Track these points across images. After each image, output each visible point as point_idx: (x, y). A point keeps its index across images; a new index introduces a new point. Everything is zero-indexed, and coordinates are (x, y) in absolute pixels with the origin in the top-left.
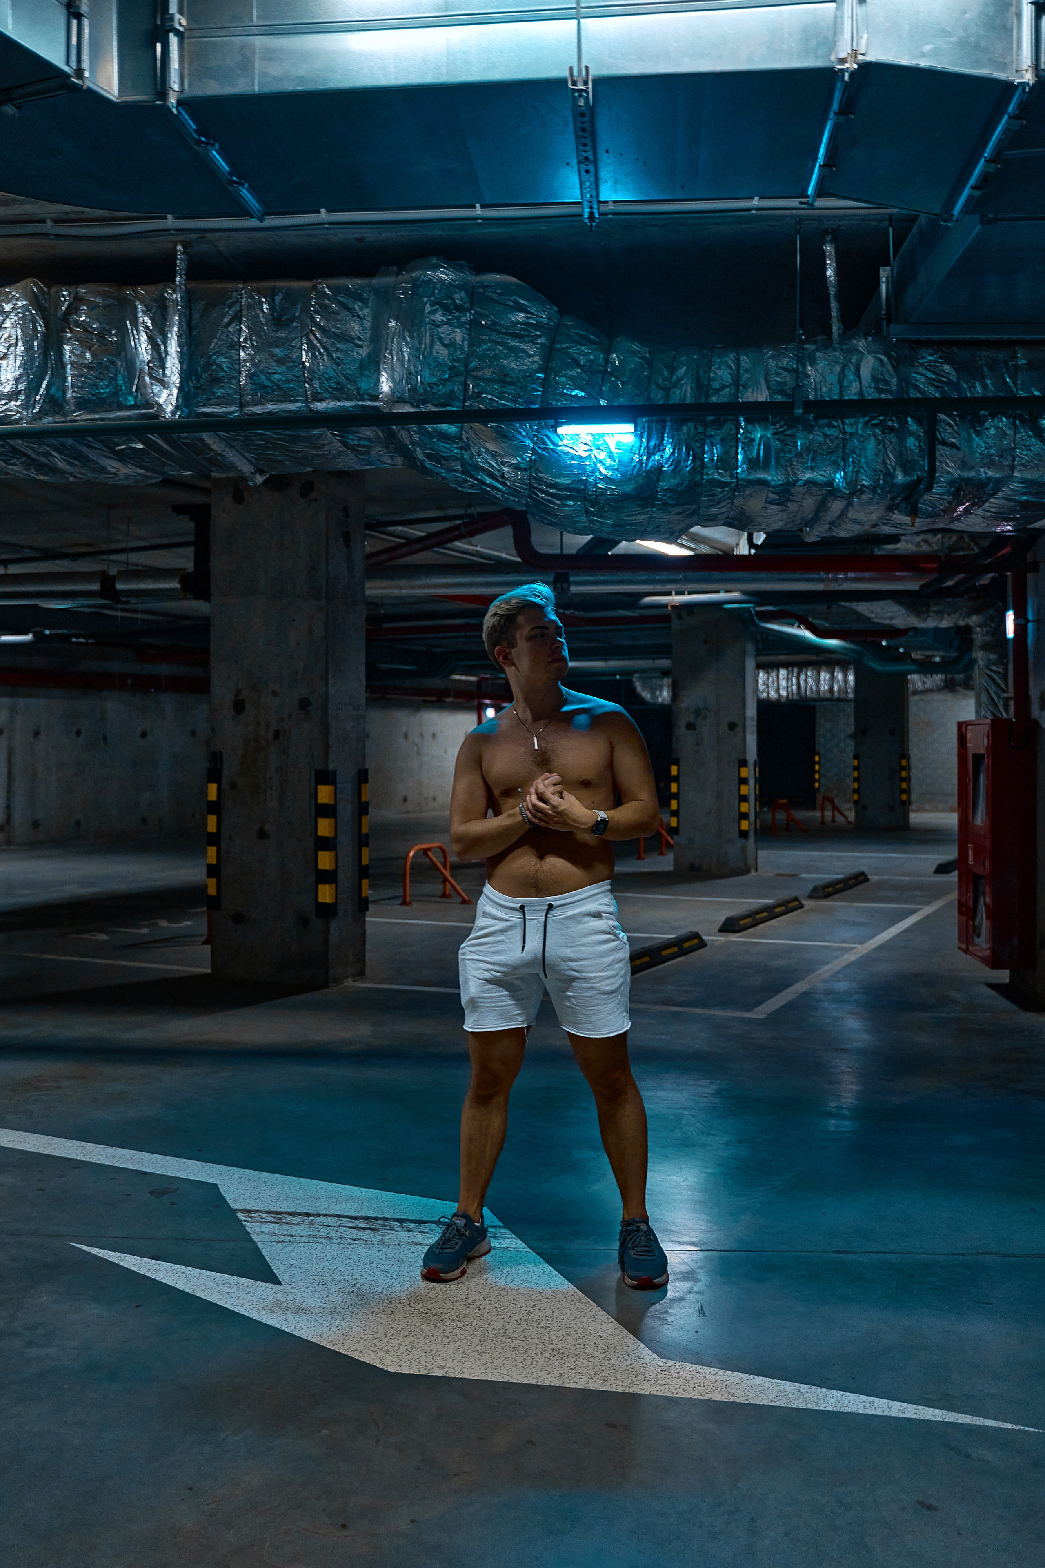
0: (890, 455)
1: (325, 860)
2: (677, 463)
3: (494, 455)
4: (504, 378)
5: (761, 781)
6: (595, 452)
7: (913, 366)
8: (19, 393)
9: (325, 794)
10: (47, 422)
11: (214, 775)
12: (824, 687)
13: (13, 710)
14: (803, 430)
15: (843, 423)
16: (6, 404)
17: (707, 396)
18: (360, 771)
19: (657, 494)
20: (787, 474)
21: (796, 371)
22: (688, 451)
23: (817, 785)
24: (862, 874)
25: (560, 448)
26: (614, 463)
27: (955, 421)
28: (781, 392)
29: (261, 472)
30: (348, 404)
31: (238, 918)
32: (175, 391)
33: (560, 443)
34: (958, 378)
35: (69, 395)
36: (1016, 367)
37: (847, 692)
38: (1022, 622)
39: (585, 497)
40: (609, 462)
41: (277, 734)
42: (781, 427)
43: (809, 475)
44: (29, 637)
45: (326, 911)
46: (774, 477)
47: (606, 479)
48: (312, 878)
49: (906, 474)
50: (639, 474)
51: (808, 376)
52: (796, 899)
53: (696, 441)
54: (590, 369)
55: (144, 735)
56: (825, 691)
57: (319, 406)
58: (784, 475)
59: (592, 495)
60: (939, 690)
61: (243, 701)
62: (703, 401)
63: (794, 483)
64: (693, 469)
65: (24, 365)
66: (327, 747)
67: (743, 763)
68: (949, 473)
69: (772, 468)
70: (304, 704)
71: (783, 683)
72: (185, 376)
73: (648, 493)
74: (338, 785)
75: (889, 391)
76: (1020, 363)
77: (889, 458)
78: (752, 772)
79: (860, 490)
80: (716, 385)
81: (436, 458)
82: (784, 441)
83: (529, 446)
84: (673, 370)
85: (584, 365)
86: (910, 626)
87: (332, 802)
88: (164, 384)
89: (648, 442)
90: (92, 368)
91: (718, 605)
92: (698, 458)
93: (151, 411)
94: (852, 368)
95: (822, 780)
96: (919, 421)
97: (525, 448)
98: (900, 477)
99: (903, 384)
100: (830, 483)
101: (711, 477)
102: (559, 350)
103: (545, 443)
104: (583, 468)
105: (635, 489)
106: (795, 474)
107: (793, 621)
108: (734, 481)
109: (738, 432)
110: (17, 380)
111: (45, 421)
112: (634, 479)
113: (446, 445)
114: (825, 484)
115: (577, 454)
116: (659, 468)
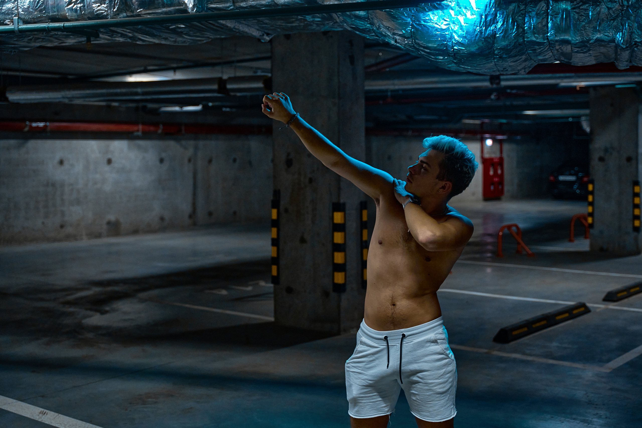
1: (339, 258)
2: (506, 31)
3: (389, 29)
6: (452, 26)
9: (338, 217)
10: (122, 16)
11: (275, 204)
13: (196, 148)
14: (593, 5)
16: (99, 6)
18: (361, 203)
19: (494, 52)
20: (582, 35)
22: (513, 22)
25: (428, 24)
26: (463, 33)
29: (268, 34)
31: (289, 290)
35: (134, 0)
39: (447, 54)
40: (460, 32)
41: (311, 180)
42: (578, 4)
43: (597, 36)
44: (200, 108)
45: (339, 289)
46: (573, 38)
47: (458, 43)
48: (330, 269)
50: (480, 40)
53: (519, 16)
58: (580, 36)
59: (451, 53)
61: (291, 160)
63: (588, 41)
64: (517, 35)
66: (339, 189)
67: (636, 183)
69: (572, 32)
73: (487, 52)
74: (347, 212)
81: (358, 29)
82: (579, 13)
83: (409, 23)
87: (342, 223)
89: (486, 19)
91: (613, 85)
92: (520, 26)
93: (182, 7)
97: (407, 24)
100: (612, 41)
101: (529, 39)
103: (419, 21)
104: (444, 36)
105: (477, 50)
106: (587, 35)
108: (546, 41)
109: (548, 9)
112: (476, 43)
113: (361, 22)
114: (609, 41)
115: (440, 27)
116: (494, 35)
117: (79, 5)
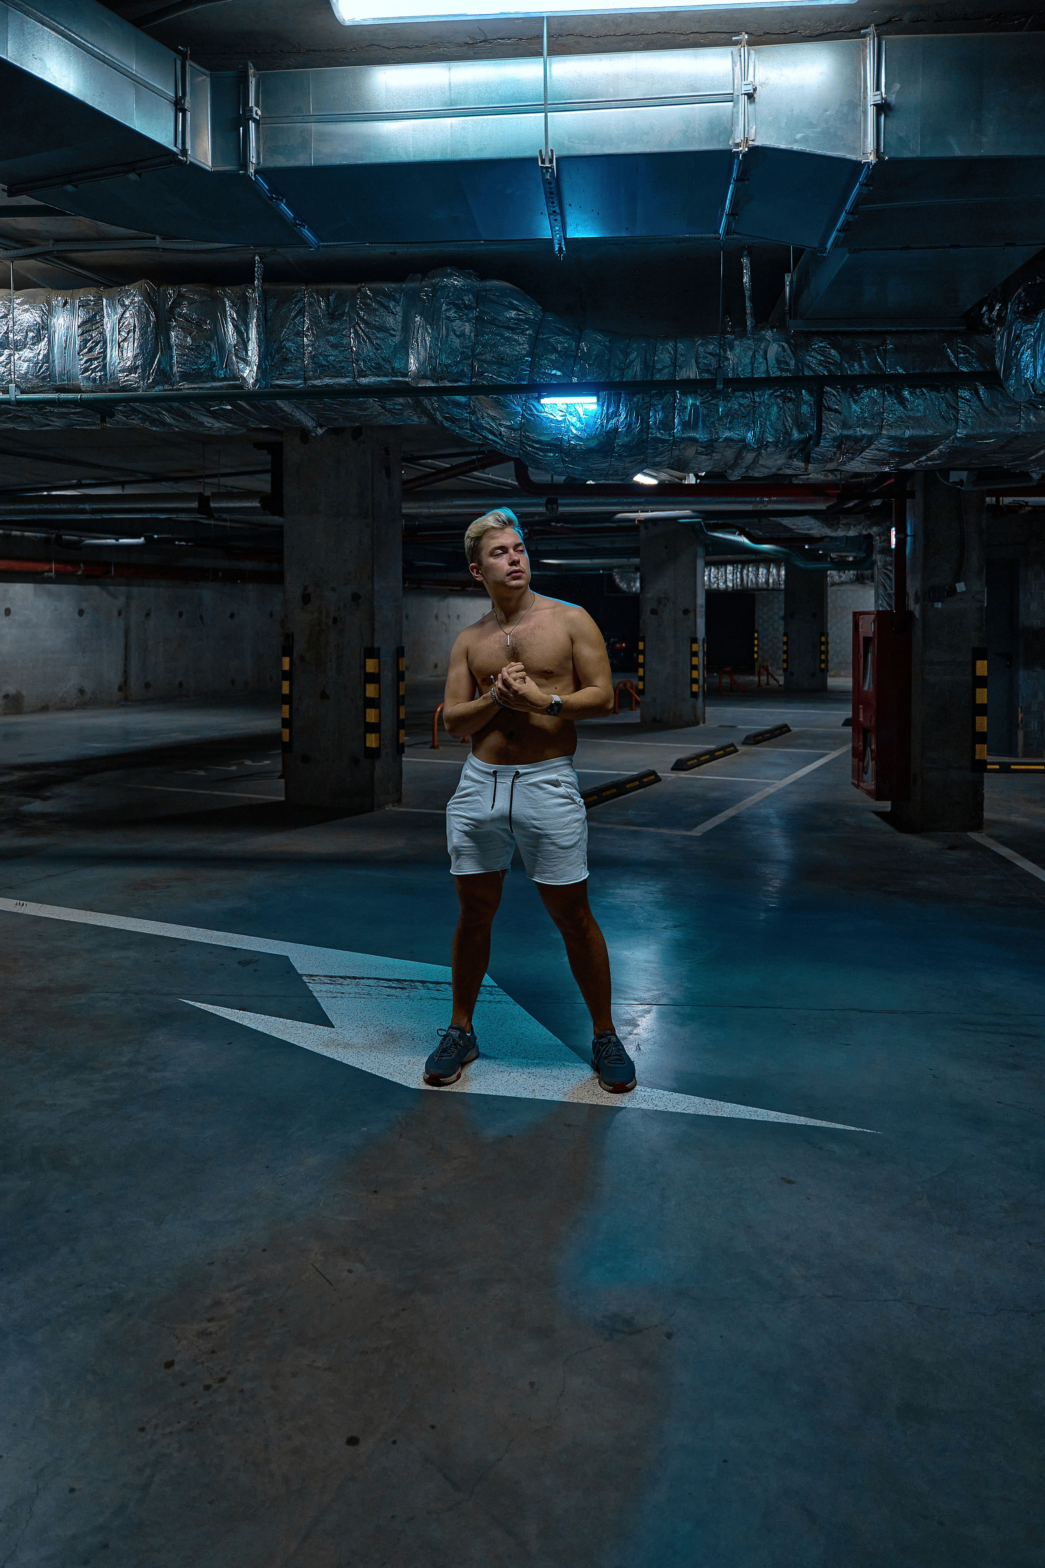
0: (789, 418)
1: (372, 716)
2: (629, 426)
3: (494, 419)
4: (500, 361)
5: (707, 654)
6: (569, 417)
7: (807, 351)
8: (138, 367)
9: (371, 666)
10: (157, 391)
11: (287, 651)
12: (762, 579)
13: (129, 597)
14: (723, 400)
15: (753, 394)
16: (127, 376)
17: (652, 375)
18: (398, 648)
19: (614, 448)
20: (711, 432)
21: (719, 355)
22: (637, 416)
23: (756, 656)
24: (786, 726)
25: (542, 414)
26: (582, 426)
27: (838, 392)
28: (708, 371)
29: (321, 426)
30: (385, 379)
31: (305, 759)
32: (255, 368)
33: (543, 410)
34: (841, 360)
35: (175, 369)
36: (885, 351)
37: (780, 584)
38: (902, 536)
39: (561, 450)
40: (579, 425)
41: (335, 620)
42: (708, 398)
43: (727, 434)
44: (141, 540)
45: (373, 754)
46: (700, 435)
47: (577, 437)
48: (362, 729)
49: (800, 432)
50: (600, 434)
51: (728, 359)
52: (732, 745)
53: (644, 409)
54: (565, 354)
55: (232, 616)
56: (762, 583)
57: (364, 381)
58: (709, 434)
59: (566, 449)
60: (852, 582)
61: (309, 595)
62: (649, 378)
63: (717, 440)
64: (641, 431)
65: (141, 346)
66: (373, 630)
67: (694, 640)
68: (833, 432)
69: (700, 429)
70: (356, 597)
71: (730, 577)
72: (262, 357)
73: (607, 448)
74: (382, 659)
75: (788, 370)
76: (888, 347)
77: (788, 421)
78: (701, 648)
79: (766, 445)
80: (659, 366)
81: (452, 420)
82: (709, 408)
83: (520, 412)
84: (627, 355)
85: (561, 351)
86: (824, 535)
87: (377, 672)
88: (247, 363)
89: (607, 411)
90: (192, 349)
91: (674, 519)
92: (645, 421)
93: (237, 382)
94: (761, 353)
95: (760, 652)
96: (810, 392)
97: (518, 413)
98: (796, 435)
99: (800, 364)
100: (743, 440)
101: (654, 435)
102: (542, 339)
103: (531, 410)
104: (560, 429)
105: (598, 445)
106: (717, 433)
107: (734, 530)
108: (672, 438)
109: (675, 402)
110: (135, 357)
111: (156, 389)
112: (597, 438)
113: (459, 411)
114: (740, 440)
115: (555, 418)
116: (616, 429)
117: (99, 374)
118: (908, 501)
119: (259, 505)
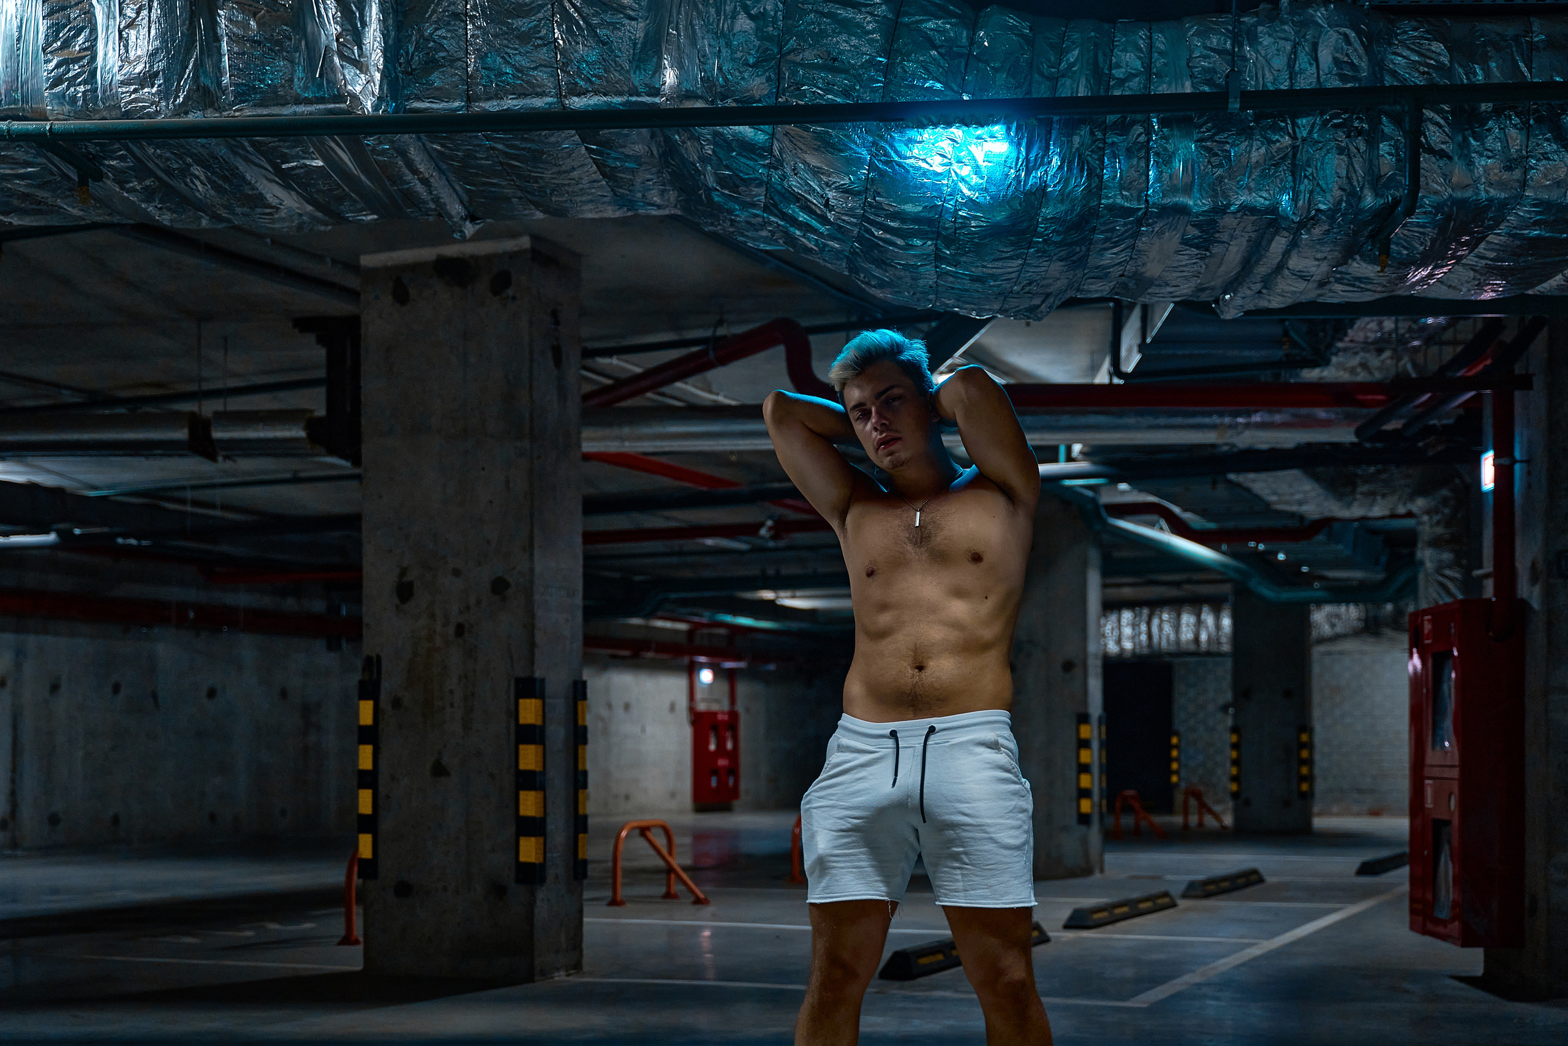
0: (1357, 166)
1: (529, 804)
2: (1066, 181)
3: (816, 172)
4: (833, 64)
5: (1108, 745)
6: (955, 167)
7: (1390, 44)
8: (156, 74)
9: (528, 711)
10: (194, 117)
11: (369, 690)
12: (1187, 635)
13: (20, 653)
14: (1238, 134)
15: (1294, 124)
16: (135, 91)
17: (1108, 88)
18: (575, 683)
19: (1037, 227)
20: (1215, 196)
21: (1232, 53)
22: (1080, 165)
23: (1174, 779)
24: (1255, 872)
25: (908, 161)
26: (981, 181)
27: (1446, 119)
28: (1209, 82)
29: (473, 218)
30: (617, 100)
31: (403, 890)
32: (377, 76)
33: (909, 154)
34: (1451, 62)
35: (226, 80)
36: (1532, 46)
37: (1219, 643)
38: (1507, 462)
39: (938, 232)
40: (975, 180)
41: (460, 630)
42: (1208, 131)
43: (1243, 198)
44: (51, 537)
45: (531, 875)
46: (1197, 203)
47: (971, 203)
48: (511, 830)
49: (1377, 195)
50: (1014, 197)
51: (1245, 59)
52: (1165, 896)
53: (1093, 152)
54: (949, 51)
55: (212, 693)
56: (1188, 642)
57: (577, 103)
58: (1211, 197)
59: (948, 228)
61: (411, 584)
62: (1102, 93)
63: (1223, 211)
64: (1088, 192)
65: (162, 36)
66: (532, 645)
67: (1083, 718)
68: (1436, 193)
69: (1195, 190)
70: (499, 586)
71: (1127, 631)
72: (391, 55)
73: (1026, 224)
74: (547, 701)
75: (1354, 79)
76: (1536, 39)
77: (1355, 171)
78: (1096, 732)
79: (1312, 218)
80: (1118, 73)
81: (733, 183)
82: (1212, 150)
83: (865, 158)
84: (1061, 53)
85: (941, 46)
86: (1323, 514)
87: (539, 723)
88: (361, 66)
89: (1028, 154)
90: (259, 43)
92: (1094, 174)
93: (342, 106)
94: (1307, 48)
95: (1183, 773)
96: (1397, 121)
97: (860, 161)
98: (1369, 200)
99: (1377, 68)
100: (1273, 209)
101: (1111, 201)
102: (907, 25)
103: (886, 154)
104: (938, 188)
105: (1008, 217)
106: (1227, 197)
108: (1143, 206)
109: (1150, 139)
110: (152, 55)
111: (192, 115)
112: (1008, 202)
113: (749, 162)
114: (1267, 209)
115: (931, 169)
116: (1042, 188)
117: (82, 89)
118: (1518, 395)
119: (302, 434)
